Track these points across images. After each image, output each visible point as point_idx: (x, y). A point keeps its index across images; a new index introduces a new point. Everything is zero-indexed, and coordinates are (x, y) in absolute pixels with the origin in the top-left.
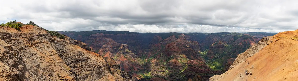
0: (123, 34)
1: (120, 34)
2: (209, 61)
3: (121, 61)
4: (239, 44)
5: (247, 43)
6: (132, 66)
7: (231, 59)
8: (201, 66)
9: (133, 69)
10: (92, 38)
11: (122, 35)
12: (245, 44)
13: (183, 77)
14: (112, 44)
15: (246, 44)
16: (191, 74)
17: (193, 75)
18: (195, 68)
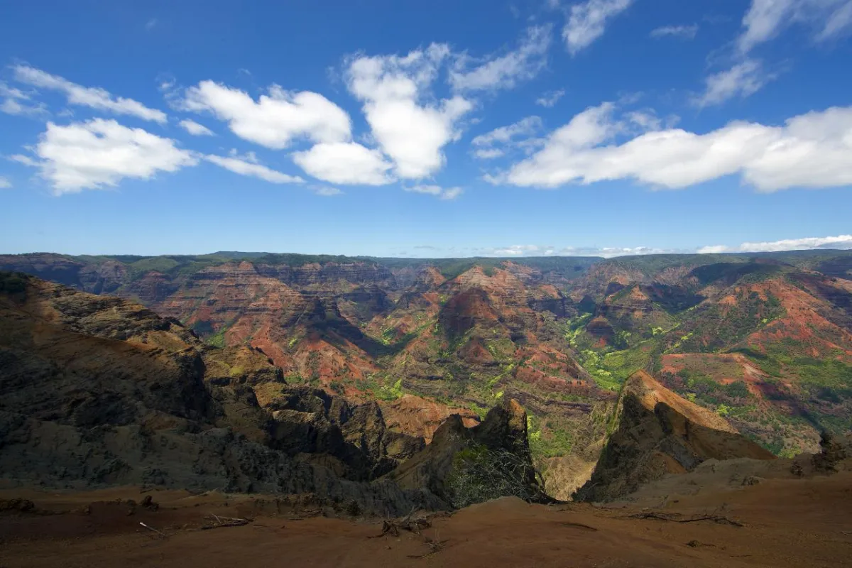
0: (322, 263)
1: (311, 266)
2: (591, 352)
3: (310, 353)
4: (723, 301)
5: (765, 299)
6: (345, 365)
7: (677, 355)
8: (559, 369)
9: (348, 372)
10: (207, 282)
11: (318, 266)
12: (754, 301)
13: (498, 399)
14: (282, 298)
15: (756, 304)
16: (522, 390)
17: (529, 395)
18: (535, 375)
